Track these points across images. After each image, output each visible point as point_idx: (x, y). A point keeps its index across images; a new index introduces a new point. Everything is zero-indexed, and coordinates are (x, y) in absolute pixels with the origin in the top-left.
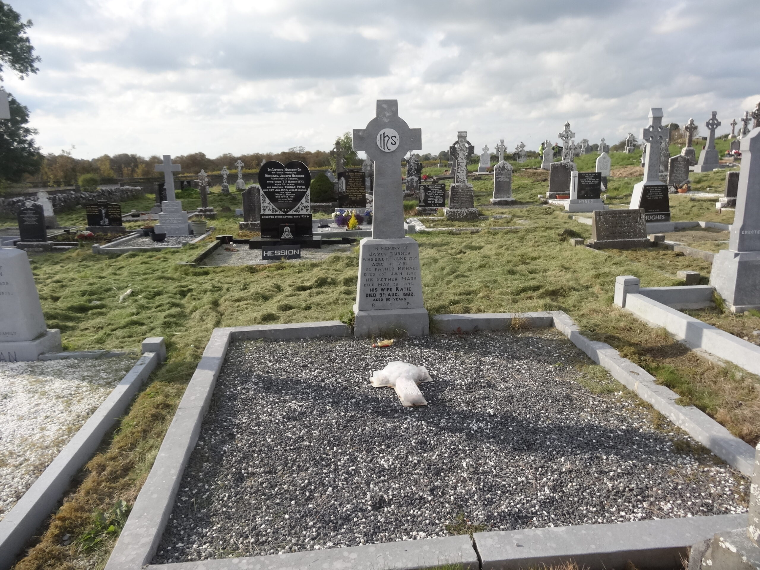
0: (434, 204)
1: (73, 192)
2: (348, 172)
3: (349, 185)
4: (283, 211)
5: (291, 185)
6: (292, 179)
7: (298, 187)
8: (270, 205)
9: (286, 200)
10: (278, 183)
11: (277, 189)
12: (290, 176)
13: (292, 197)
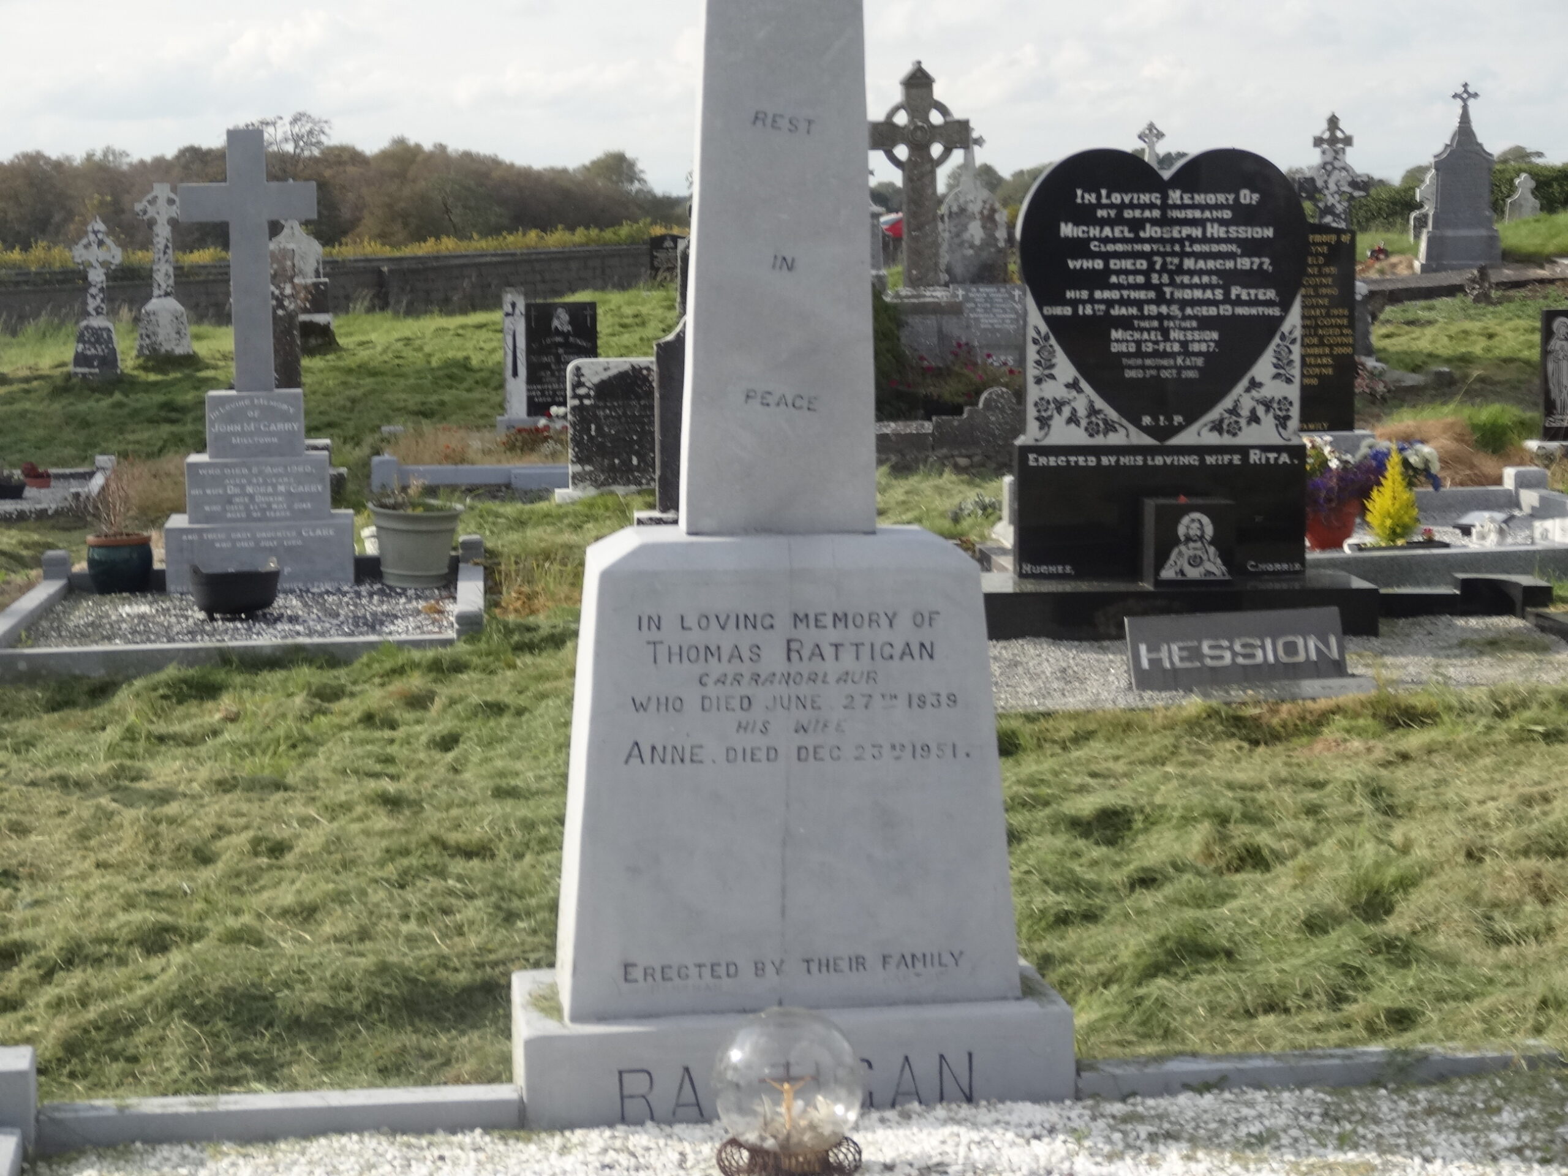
4: (1147, 430)
5: (1196, 280)
6: (1205, 248)
7: (1238, 296)
8: (1080, 391)
9: (1165, 368)
10: (1126, 272)
11: (1124, 302)
12: (1197, 232)
13: (1203, 347)
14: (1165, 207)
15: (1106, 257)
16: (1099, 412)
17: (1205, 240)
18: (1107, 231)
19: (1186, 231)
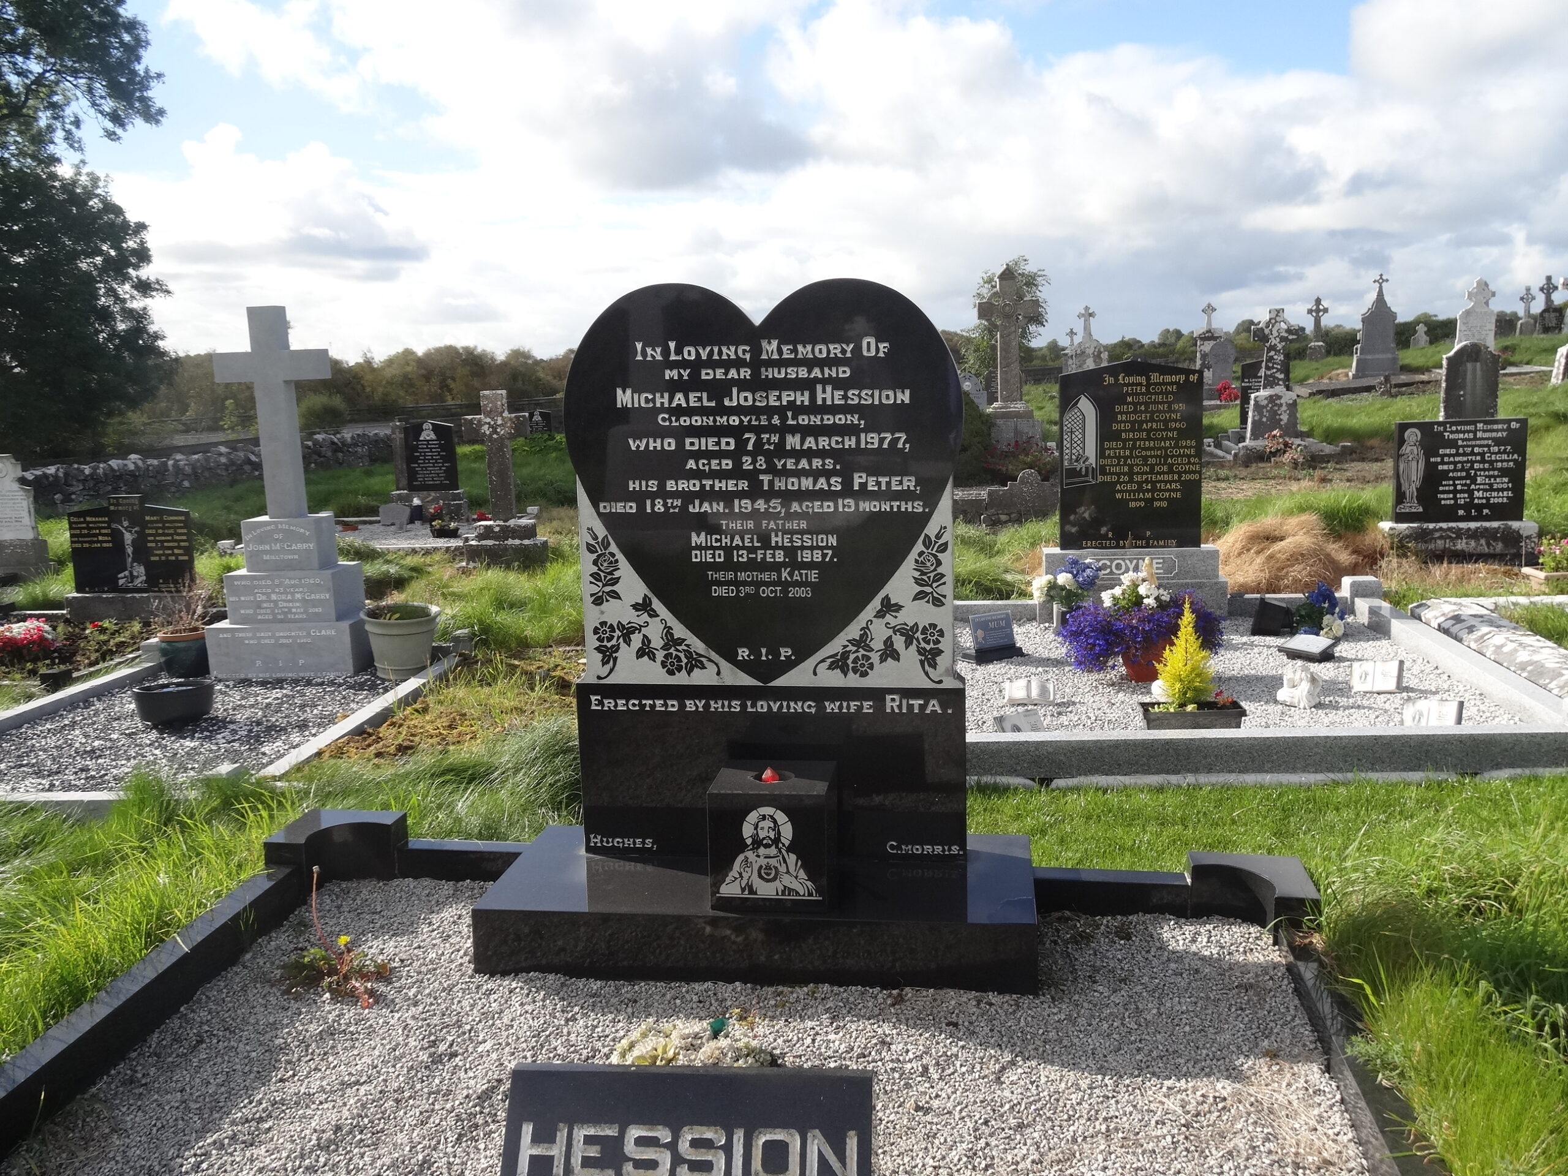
0: (1468, 507)
1: (223, 449)
2: (1112, 371)
3: (1116, 436)
4: (744, 666)
5: (804, 464)
6: (816, 420)
7: (864, 486)
8: (653, 614)
9: (767, 584)
10: (709, 455)
11: (704, 495)
12: (803, 398)
13: (817, 556)
14: (756, 364)
15: (681, 434)
16: (681, 641)
17: (813, 409)
18: (679, 399)
19: (787, 397)
